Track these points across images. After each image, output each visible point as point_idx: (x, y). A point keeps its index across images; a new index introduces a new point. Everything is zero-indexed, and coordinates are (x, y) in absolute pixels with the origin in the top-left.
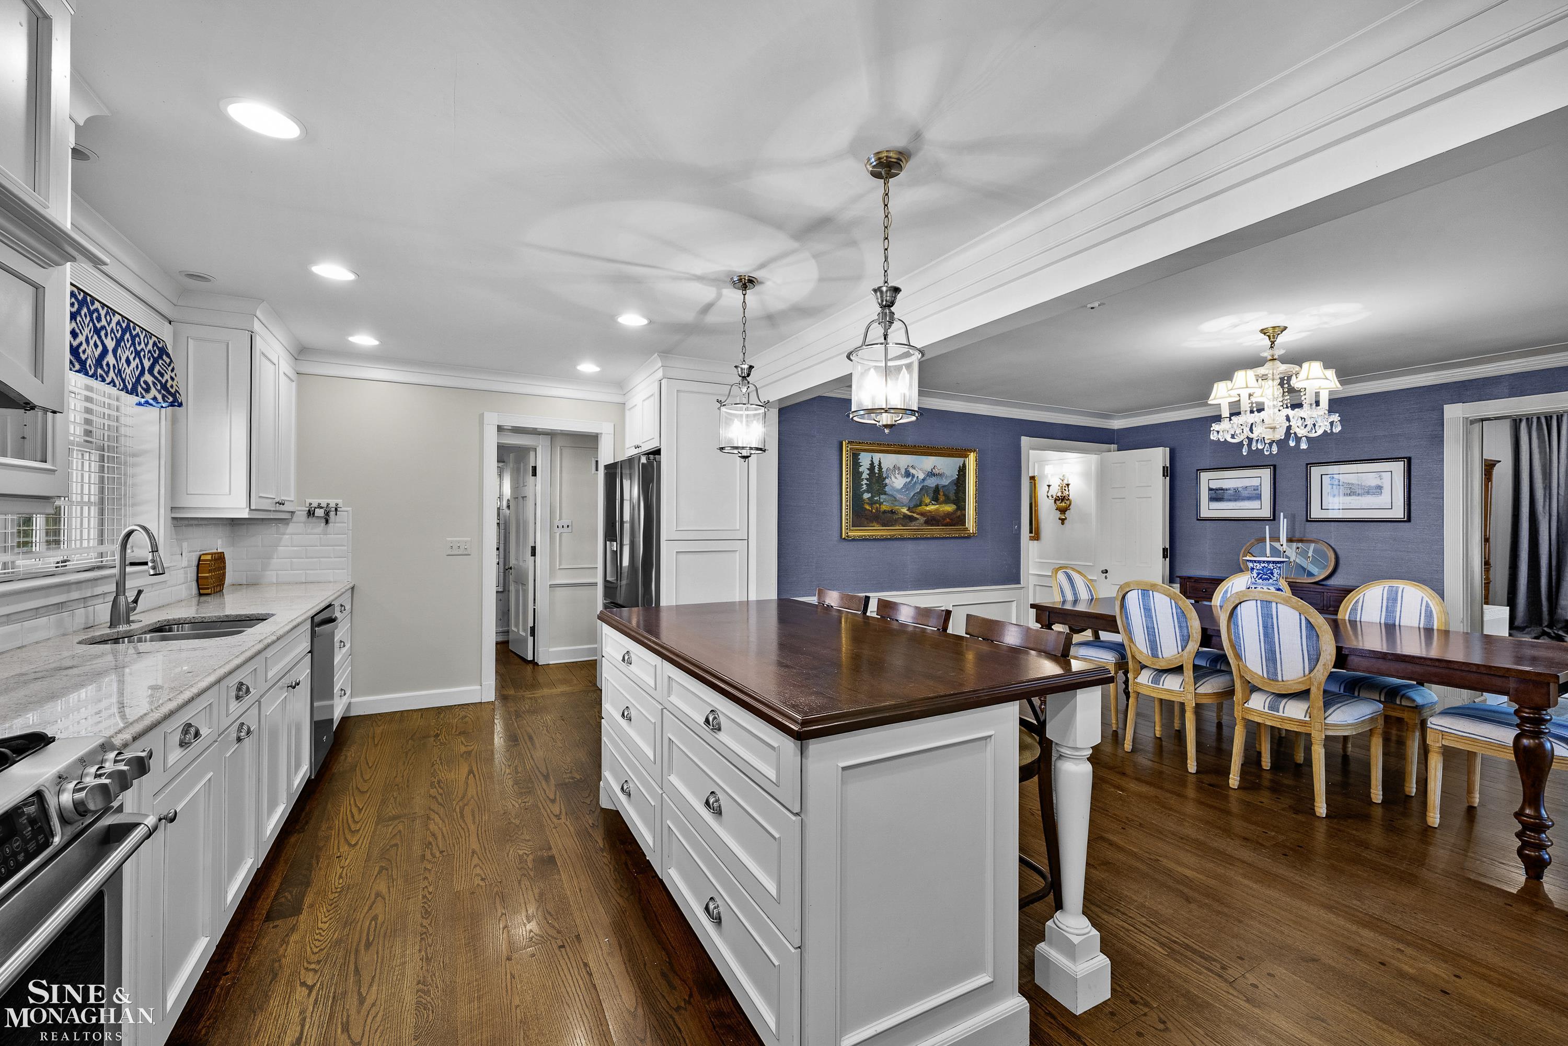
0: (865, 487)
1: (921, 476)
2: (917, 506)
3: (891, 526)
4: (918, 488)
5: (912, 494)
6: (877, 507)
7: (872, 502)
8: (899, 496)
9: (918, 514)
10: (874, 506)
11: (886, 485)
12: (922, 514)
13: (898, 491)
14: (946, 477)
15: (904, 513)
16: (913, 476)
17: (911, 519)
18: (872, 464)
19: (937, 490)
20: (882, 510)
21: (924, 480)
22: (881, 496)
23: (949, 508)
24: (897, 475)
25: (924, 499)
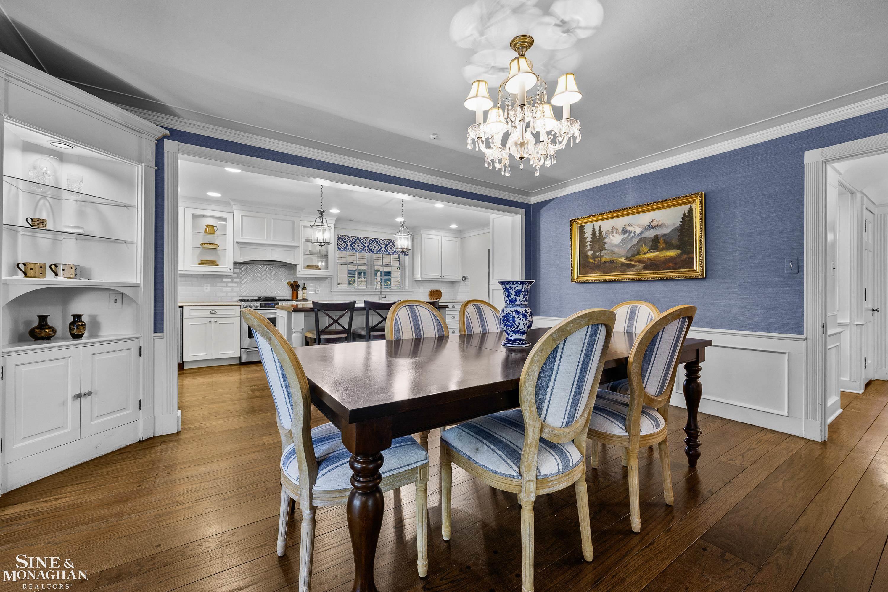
0: (589, 247)
1: (638, 230)
2: (634, 255)
3: (611, 272)
4: (635, 241)
5: (629, 247)
6: (598, 260)
7: (594, 257)
8: (616, 250)
9: (636, 261)
10: (597, 259)
11: (605, 243)
12: (640, 261)
13: (616, 246)
14: (667, 226)
15: (622, 262)
16: (630, 232)
17: (629, 266)
18: (594, 231)
19: (656, 239)
20: (602, 261)
21: (641, 234)
22: (602, 252)
23: (672, 253)
24: (615, 235)
25: (641, 249)
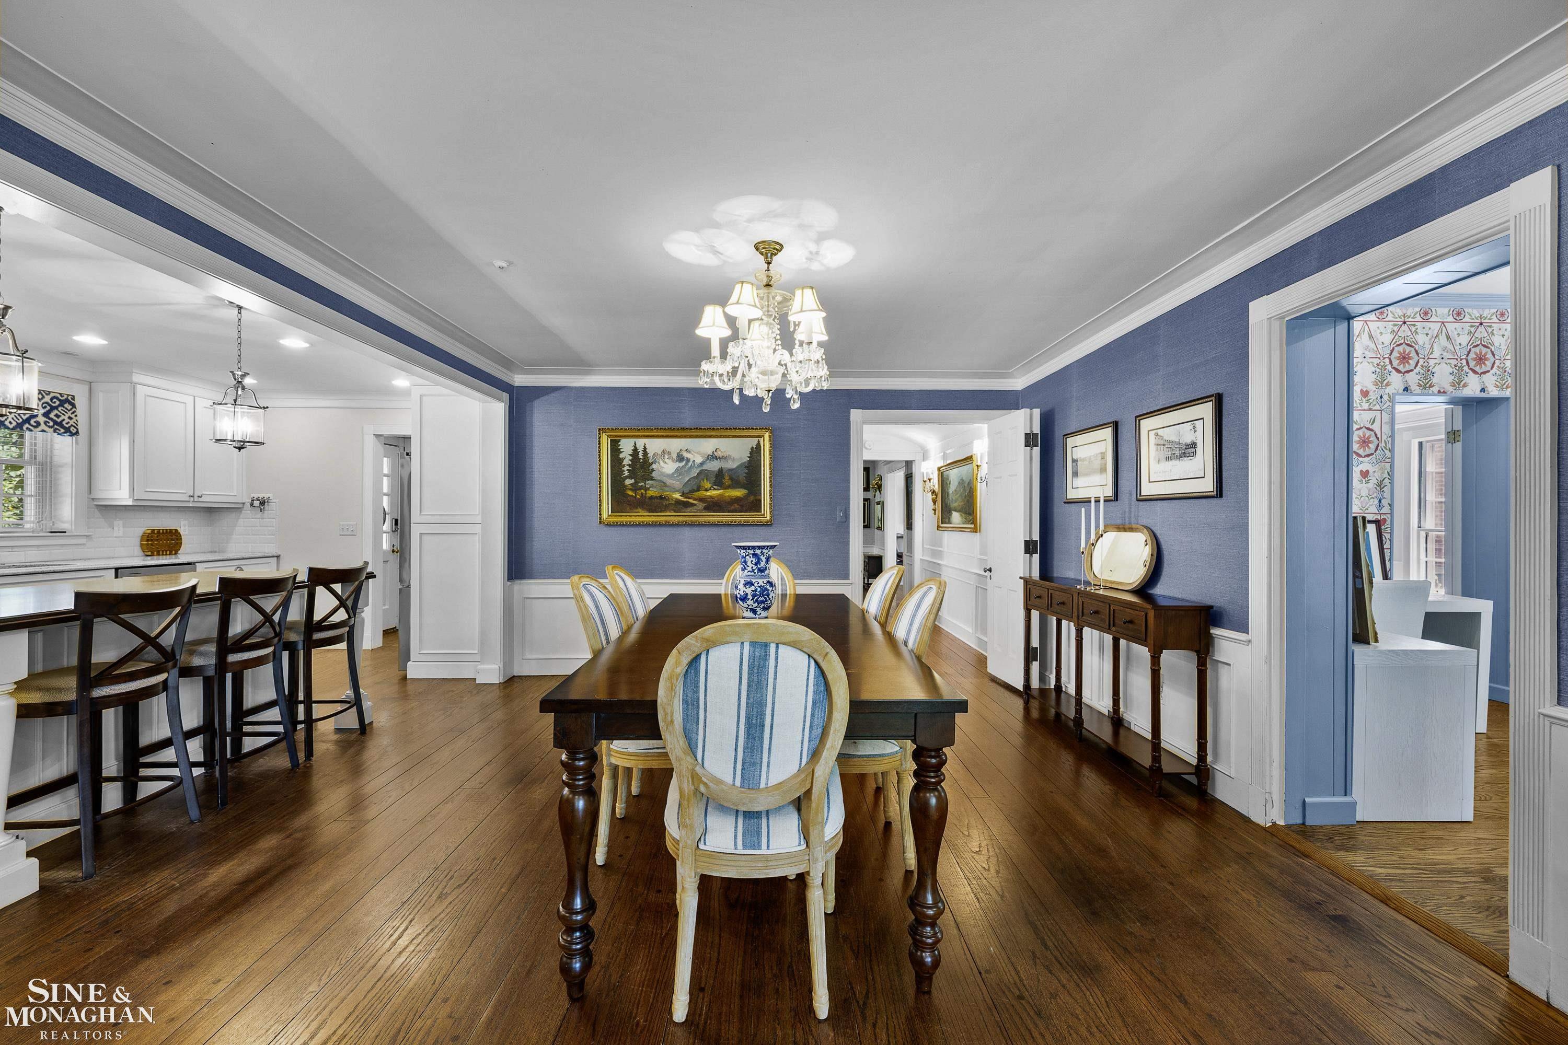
0: (626, 473)
1: (699, 460)
2: (692, 491)
3: (660, 512)
4: (694, 473)
5: (687, 479)
6: (642, 493)
7: (635, 488)
8: (669, 482)
9: (695, 499)
10: (639, 492)
11: (653, 470)
12: (701, 500)
13: (668, 476)
14: (734, 460)
15: (676, 499)
16: (688, 460)
17: (686, 505)
18: (635, 450)
19: (720, 473)
20: (648, 495)
21: (702, 464)
22: (647, 482)
23: (738, 493)
24: (667, 460)
25: (702, 484)
